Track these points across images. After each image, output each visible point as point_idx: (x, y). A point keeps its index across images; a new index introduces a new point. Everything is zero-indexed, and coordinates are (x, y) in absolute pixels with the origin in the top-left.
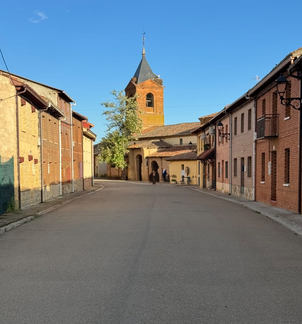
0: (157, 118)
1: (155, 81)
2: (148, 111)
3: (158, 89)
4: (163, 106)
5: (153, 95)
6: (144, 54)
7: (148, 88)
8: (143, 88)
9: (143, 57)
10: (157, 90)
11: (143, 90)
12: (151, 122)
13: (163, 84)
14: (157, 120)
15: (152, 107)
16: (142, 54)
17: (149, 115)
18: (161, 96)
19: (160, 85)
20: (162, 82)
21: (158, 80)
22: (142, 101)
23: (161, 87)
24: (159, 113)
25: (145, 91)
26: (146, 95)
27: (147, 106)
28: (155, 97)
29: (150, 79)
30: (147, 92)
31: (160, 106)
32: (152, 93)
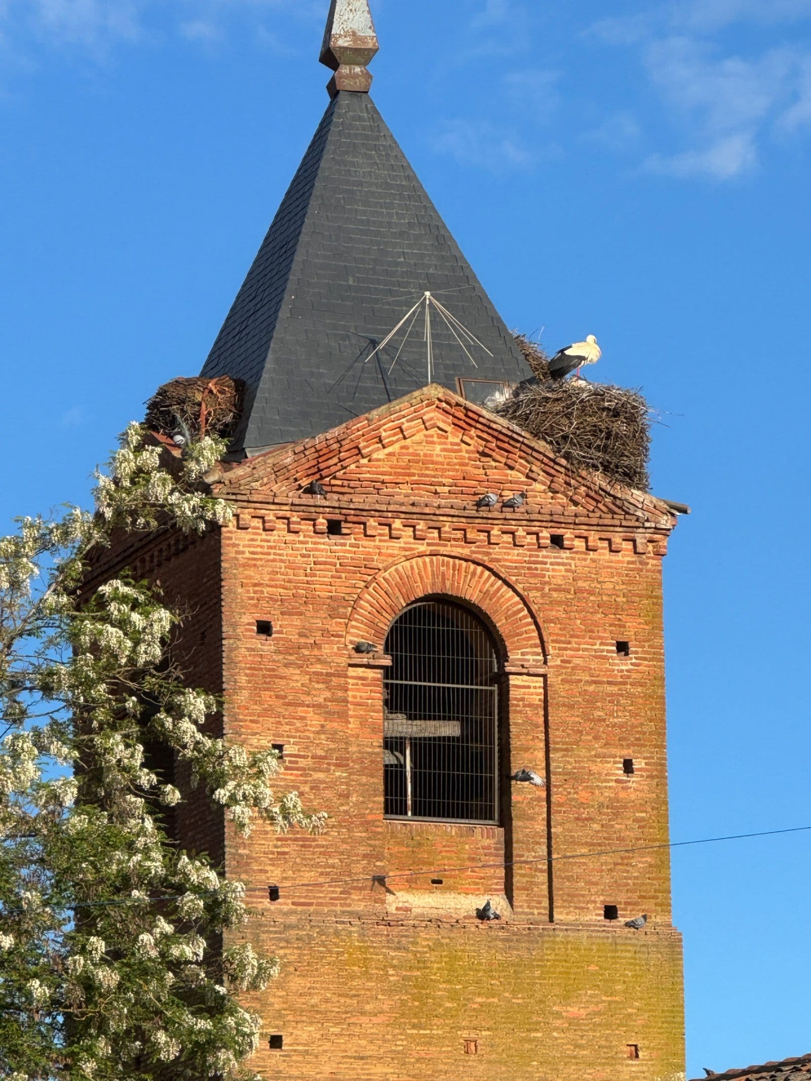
0: (566, 998)
1: (524, 420)
2: (412, 884)
3: (568, 534)
4: (660, 805)
5: (501, 624)
6: (362, 55)
7: (410, 516)
8: (334, 528)
9: (333, 90)
10: (549, 555)
11: (327, 543)
12: (469, 1046)
13: (651, 468)
14: (574, 1022)
15: (485, 814)
16: (330, 58)
17: (426, 937)
18: (622, 647)
19: (599, 479)
20: (639, 436)
21: (570, 396)
22: (314, 720)
23: (621, 507)
24: (596, 916)
25: (368, 569)
26: (386, 623)
27: (394, 806)
28: (533, 658)
29: (434, 391)
30: (404, 581)
31: (617, 808)
32: (472, 595)
